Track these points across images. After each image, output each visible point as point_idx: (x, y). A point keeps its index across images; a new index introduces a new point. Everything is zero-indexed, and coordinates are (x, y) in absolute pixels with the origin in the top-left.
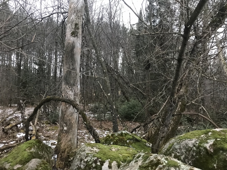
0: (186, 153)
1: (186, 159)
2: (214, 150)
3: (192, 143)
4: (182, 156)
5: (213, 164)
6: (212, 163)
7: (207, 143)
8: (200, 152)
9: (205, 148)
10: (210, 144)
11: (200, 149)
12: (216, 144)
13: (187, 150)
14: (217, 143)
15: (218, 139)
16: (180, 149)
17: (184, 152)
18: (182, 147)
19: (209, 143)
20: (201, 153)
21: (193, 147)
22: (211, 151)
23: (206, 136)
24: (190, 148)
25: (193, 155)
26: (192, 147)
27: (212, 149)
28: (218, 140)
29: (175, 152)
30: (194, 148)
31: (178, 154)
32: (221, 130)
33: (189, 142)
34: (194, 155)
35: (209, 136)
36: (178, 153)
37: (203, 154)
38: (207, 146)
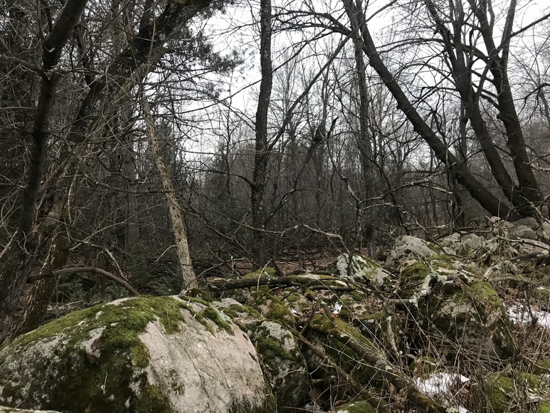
0: (34, 375)
1: (35, 391)
2: (101, 352)
3: (51, 346)
4: (24, 387)
5: (99, 386)
6: (97, 384)
7: (89, 338)
8: (69, 365)
9: (83, 353)
10: (93, 339)
11: (70, 358)
12: (107, 336)
13: (38, 369)
14: (109, 334)
15: (112, 325)
16: (21, 369)
17: (31, 375)
18: (26, 364)
19: (91, 338)
20: (72, 365)
21: (54, 356)
22: (94, 357)
23: (88, 323)
24: (45, 361)
25: (51, 377)
26: (51, 358)
27: (98, 350)
28: (113, 327)
29: (6, 381)
30: (56, 357)
31: (14, 384)
32: (123, 302)
33: (44, 345)
34: (55, 375)
35: (95, 321)
36: (16, 380)
37: (77, 367)
38: (87, 345)
